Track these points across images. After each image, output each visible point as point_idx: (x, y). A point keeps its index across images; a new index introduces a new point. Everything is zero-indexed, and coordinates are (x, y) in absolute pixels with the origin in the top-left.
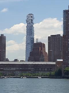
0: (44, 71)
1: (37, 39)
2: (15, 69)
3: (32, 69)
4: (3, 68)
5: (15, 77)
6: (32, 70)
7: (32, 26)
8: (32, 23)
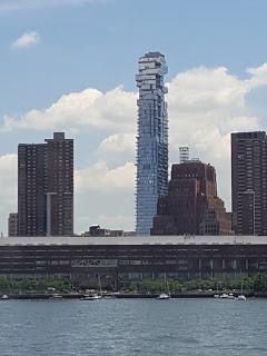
0: (229, 270)
1: (184, 150)
2: (114, 264)
3: (181, 262)
4: (67, 262)
5: (123, 293)
6: (181, 268)
7: (160, 99)
8: (161, 87)
